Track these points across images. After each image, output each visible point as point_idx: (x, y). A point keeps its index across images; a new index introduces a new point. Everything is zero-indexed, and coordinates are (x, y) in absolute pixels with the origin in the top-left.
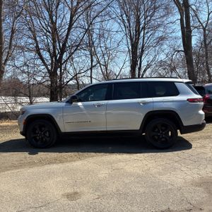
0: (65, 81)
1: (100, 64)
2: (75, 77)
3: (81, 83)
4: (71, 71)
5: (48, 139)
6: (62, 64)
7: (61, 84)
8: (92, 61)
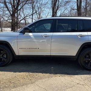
0: (19, 20)
1: (37, 13)
2: (24, 19)
3: (27, 22)
4: (23, 15)
5: (5, 60)
6: (18, 11)
7: (17, 22)
8: (33, 11)
